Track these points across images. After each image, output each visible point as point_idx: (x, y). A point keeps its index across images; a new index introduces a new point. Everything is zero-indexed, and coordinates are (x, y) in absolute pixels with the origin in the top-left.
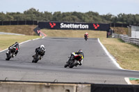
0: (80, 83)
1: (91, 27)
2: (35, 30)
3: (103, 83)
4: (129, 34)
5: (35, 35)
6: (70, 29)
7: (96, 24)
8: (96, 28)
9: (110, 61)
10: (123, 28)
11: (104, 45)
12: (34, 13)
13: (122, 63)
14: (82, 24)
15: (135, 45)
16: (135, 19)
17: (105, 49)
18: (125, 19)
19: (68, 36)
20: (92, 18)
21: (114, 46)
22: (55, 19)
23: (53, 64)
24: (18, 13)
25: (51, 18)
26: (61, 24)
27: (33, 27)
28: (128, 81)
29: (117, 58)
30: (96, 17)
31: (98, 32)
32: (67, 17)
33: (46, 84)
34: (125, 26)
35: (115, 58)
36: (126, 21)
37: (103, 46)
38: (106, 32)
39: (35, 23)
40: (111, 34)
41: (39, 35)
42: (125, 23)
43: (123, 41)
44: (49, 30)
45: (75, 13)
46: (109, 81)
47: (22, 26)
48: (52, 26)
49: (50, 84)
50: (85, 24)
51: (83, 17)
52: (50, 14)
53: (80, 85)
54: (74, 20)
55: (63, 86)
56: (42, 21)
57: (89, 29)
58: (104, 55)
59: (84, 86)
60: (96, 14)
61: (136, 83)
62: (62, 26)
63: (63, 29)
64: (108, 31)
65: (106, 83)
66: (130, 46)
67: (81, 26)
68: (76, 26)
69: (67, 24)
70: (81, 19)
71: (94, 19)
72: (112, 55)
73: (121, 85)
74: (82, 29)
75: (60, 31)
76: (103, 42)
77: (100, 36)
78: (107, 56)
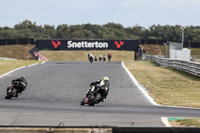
0: (96, 127)
1: (112, 46)
2: (32, 52)
3: (130, 126)
4: (167, 54)
5: (30, 59)
6: (81, 49)
7: (118, 41)
8: (119, 46)
9: (139, 94)
10: (158, 46)
11: (131, 71)
12: (29, 27)
13: (156, 96)
14: (99, 42)
15: (175, 70)
16: (175, 33)
17: (132, 77)
18: (160, 33)
19: (78, 60)
20: (112, 33)
21: (145, 72)
22: (59, 35)
23: (58, 101)
24: (6, 28)
25: (54, 33)
26: (69, 43)
27: (29, 47)
28: (166, 122)
29: (150, 90)
30: (118, 31)
31: (123, 53)
32: (77, 32)
33: (48, 129)
34: (161, 43)
35: (147, 89)
36: (162, 36)
37: (129, 73)
38: (133, 52)
39: (32, 42)
40: (141, 55)
41: (37, 58)
42: (160, 38)
43: (158, 65)
44: (51, 52)
45: (88, 26)
46: (139, 123)
47: (13, 47)
48: (56, 46)
49: (53, 129)
50: (103, 42)
51: (100, 32)
52: (52, 28)
53: (96, 130)
54: (87, 36)
55: (73, 132)
56: (41, 38)
57: (109, 48)
58: (131, 85)
59: (102, 130)
60: (119, 27)
61: (177, 125)
62: (71, 44)
63: (72, 49)
64: (136, 51)
65: (134, 126)
66: (168, 71)
67: (98, 45)
68: (90, 45)
69: (77, 42)
70: (97, 34)
71: (116, 33)
72: (143, 84)
73: (155, 129)
74: (99, 49)
75: (67, 52)
76: (130, 67)
77: (125, 58)
78: (136, 87)
